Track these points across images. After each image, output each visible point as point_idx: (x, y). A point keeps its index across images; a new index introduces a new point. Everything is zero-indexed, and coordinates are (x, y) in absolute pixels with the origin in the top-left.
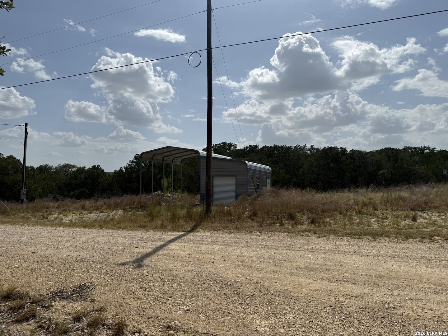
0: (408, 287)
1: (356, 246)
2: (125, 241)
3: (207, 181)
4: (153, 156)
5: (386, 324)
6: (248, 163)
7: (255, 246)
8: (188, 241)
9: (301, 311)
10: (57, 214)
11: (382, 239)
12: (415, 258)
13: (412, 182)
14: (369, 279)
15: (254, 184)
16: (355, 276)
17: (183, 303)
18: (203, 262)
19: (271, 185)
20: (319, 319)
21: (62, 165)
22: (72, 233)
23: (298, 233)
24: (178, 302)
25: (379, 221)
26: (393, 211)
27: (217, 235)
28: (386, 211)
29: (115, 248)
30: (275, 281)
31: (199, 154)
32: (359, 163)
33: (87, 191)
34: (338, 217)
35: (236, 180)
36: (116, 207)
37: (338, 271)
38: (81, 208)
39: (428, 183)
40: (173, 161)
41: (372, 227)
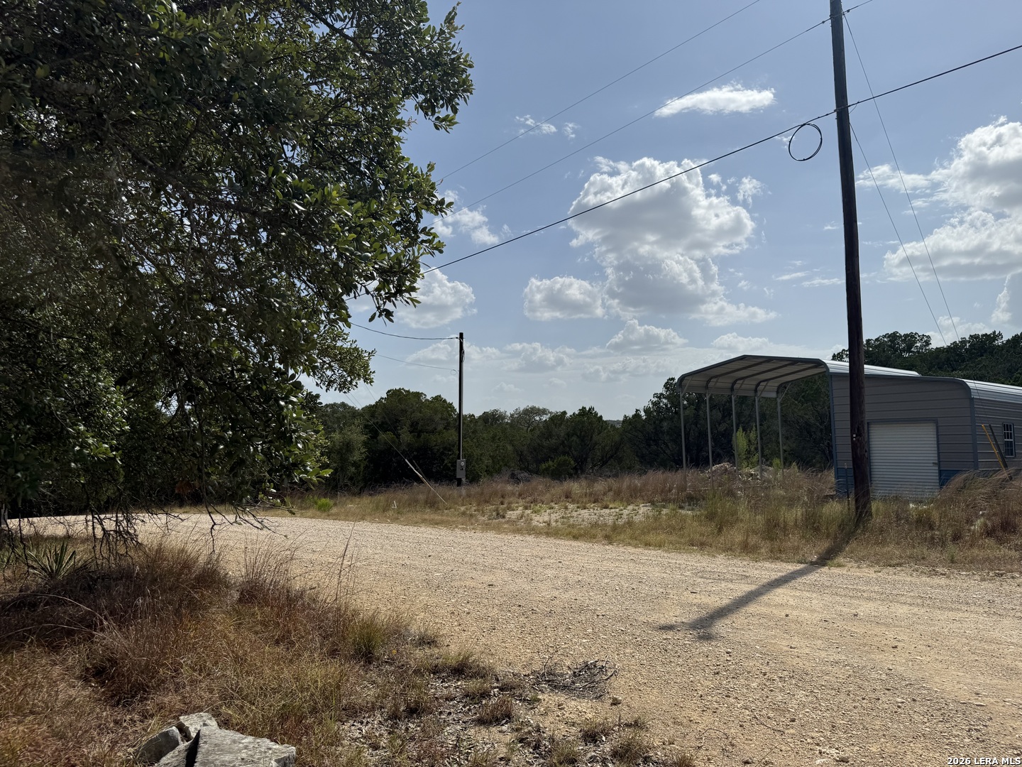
2: (665, 575)
3: (854, 436)
4: (708, 381)
8: (818, 588)
10: (520, 508)
15: (996, 441)
17: (829, 740)
18: (865, 645)
21: (522, 409)
22: (554, 549)
24: (814, 735)
29: (645, 589)
33: (572, 462)
35: (937, 432)
36: (633, 496)
38: (563, 498)
40: (756, 391)
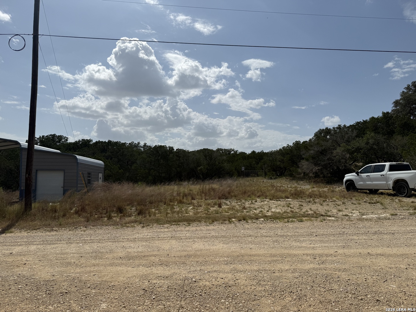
0: (208, 262)
1: (174, 232)
3: (27, 175)
5: (188, 297)
6: (78, 157)
7: (78, 242)
9: (115, 299)
11: (195, 224)
12: (216, 237)
13: (221, 176)
14: (179, 260)
15: (84, 179)
16: (169, 259)
18: (12, 266)
19: (103, 180)
20: (131, 303)
23: (124, 225)
25: (194, 209)
26: (206, 199)
27: (36, 234)
28: (201, 200)
30: (94, 274)
31: (19, 146)
32: (183, 160)
34: (163, 207)
35: (64, 175)
37: (155, 256)
39: (232, 177)
41: (188, 214)
